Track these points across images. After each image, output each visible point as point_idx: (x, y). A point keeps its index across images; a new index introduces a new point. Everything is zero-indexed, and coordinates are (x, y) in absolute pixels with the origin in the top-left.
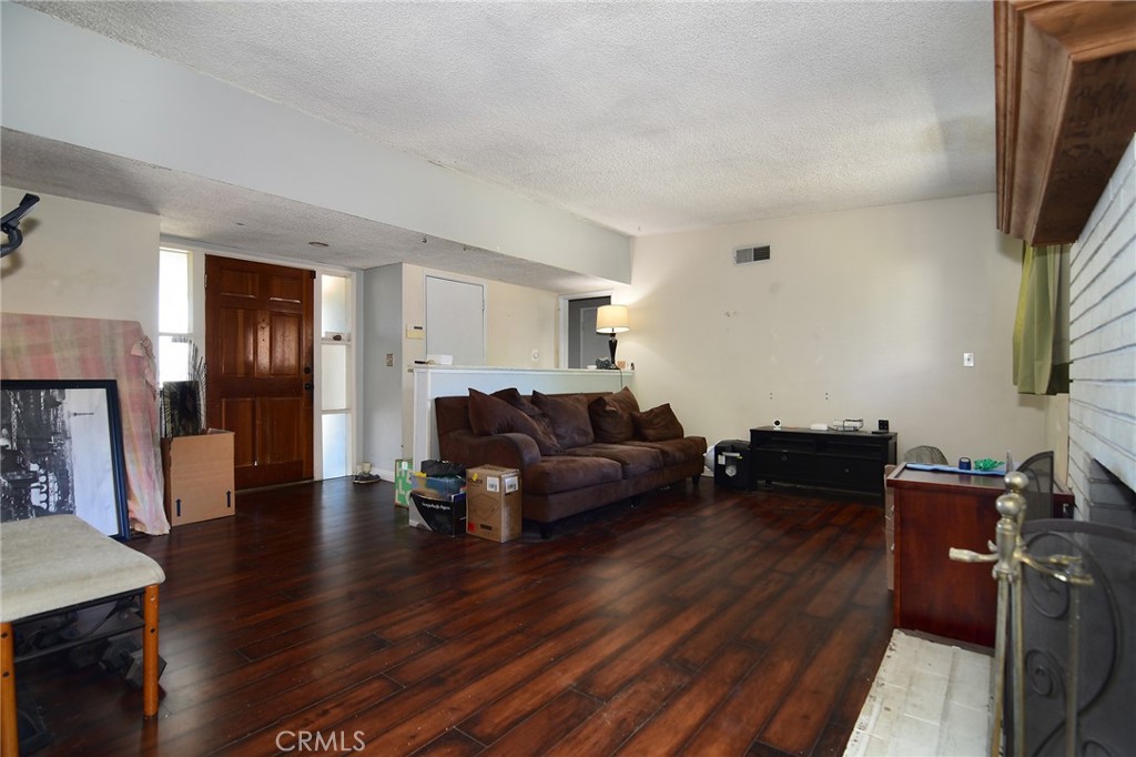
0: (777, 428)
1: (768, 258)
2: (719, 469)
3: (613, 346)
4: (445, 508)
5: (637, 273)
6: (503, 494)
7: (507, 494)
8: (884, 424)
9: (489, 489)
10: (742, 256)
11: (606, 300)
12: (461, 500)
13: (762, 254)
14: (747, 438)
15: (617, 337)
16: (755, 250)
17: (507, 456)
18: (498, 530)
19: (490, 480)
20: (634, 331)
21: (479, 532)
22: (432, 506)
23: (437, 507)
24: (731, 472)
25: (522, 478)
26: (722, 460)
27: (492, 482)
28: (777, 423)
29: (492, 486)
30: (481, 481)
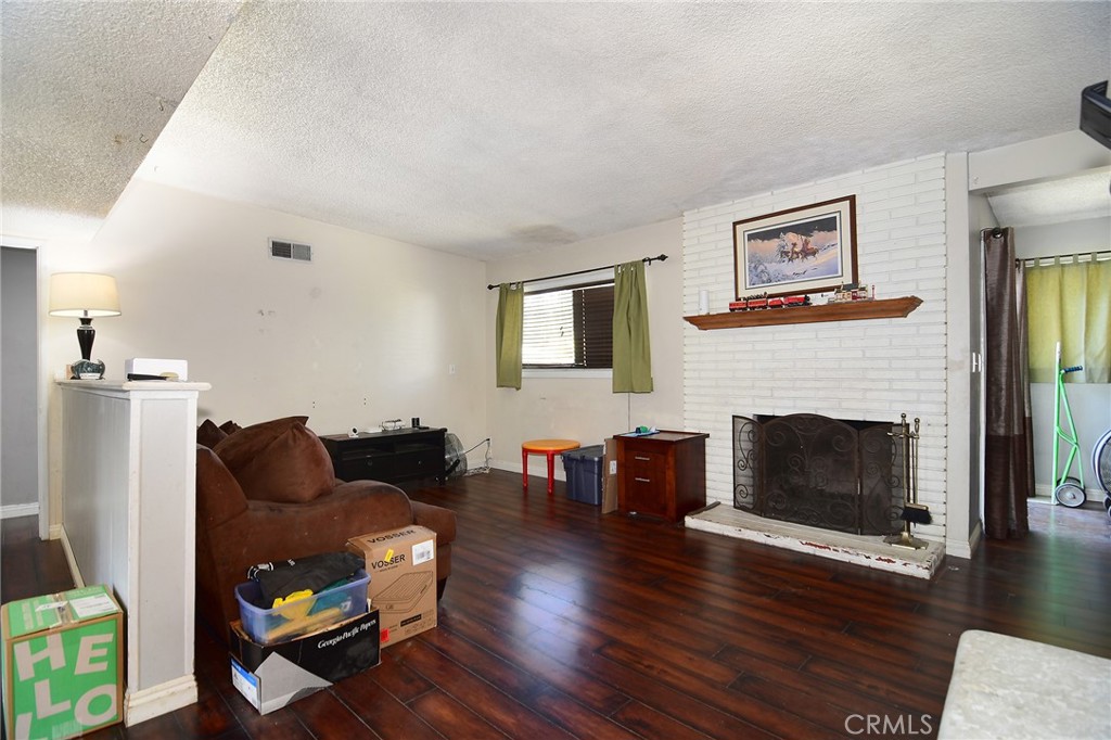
0: (355, 436)
1: (310, 259)
4: (368, 626)
8: (416, 422)
9: (417, 561)
18: (432, 611)
19: (418, 549)
21: (401, 634)
22: (346, 634)
23: (354, 633)
27: (421, 551)
28: (355, 431)
29: (422, 555)
30: (402, 557)
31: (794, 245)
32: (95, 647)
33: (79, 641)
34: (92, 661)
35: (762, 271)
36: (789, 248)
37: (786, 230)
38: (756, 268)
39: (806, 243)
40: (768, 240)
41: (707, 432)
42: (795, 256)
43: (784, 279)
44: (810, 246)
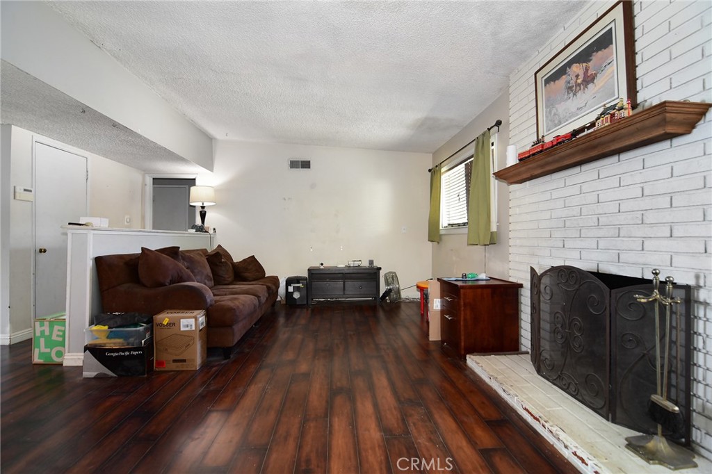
0: (322, 267)
1: (309, 168)
2: (289, 295)
3: (203, 215)
4: (135, 353)
5: (217, 165)
6: (198, 331)
7: (201, 330)
8: (371, 262)
9: (182, 329)
10: (294, 164)
11: (192, 182)
12: (150, 343)
13: (306, 165)
14: (306, 275)
15: (206, 209)
16: (301, 162)
17: (191, 300)
18: (193, 360)
19: (183, 322)
20: (218, 206)
21: (173, 367)
22: (121, 353)
23: (127, 353)
24: (296, 295)
25: (208, 315)
26: (291, 289)
27: (186, 323)
28: (322, 264)
29: (187, 326)
30: (174, 324)
31: (577, 76)
32: (59, 330)
33: (53, 327)
34: (58, 336)
35: (555, 114)
36: (572, 83)
37: (569, 64)
38: (550, 112)
39: (587, 70)
40: (558, 79)
41: (519, 282)
42: (578, 88)
43: (570, 117)
44: (589, 73)
